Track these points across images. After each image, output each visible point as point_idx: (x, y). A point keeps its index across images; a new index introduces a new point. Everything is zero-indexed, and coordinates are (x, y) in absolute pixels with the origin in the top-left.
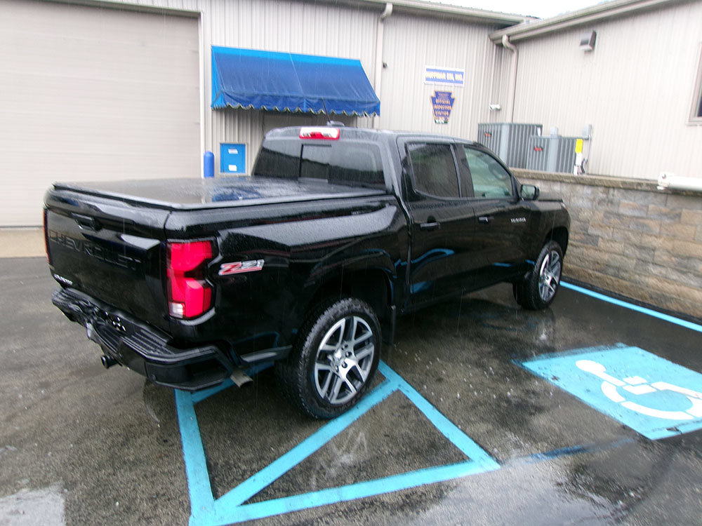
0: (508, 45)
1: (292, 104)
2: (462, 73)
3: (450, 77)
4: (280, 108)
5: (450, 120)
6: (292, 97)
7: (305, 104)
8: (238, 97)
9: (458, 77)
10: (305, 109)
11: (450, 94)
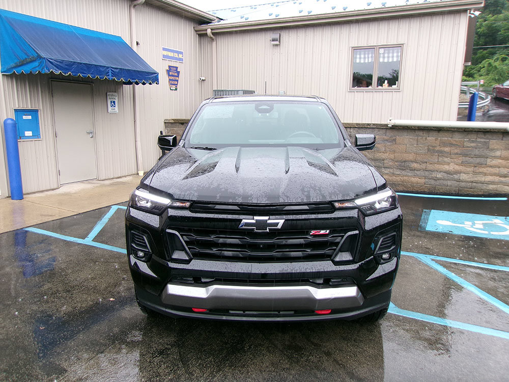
0: (212, 36)
1: (100, 73)
2: (181, 53)
3: (176, 55)
4: (93, 75)
5: (178, 87)
6: (101, 66)
7: (110, 73)
8: (58, 63)
9: (180, 56)
10: (110, 77)
11: (177, 68)
